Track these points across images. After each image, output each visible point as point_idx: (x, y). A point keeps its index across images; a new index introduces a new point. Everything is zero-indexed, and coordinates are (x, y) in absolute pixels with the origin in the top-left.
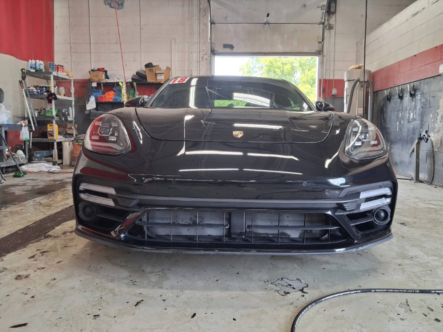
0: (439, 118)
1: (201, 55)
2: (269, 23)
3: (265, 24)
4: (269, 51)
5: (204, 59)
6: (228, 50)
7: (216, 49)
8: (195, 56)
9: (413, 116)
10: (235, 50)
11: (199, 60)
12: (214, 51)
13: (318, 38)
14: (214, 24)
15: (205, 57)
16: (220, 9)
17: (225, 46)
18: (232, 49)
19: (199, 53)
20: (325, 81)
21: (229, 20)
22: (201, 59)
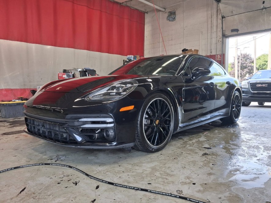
2: (265, 8)
3: (262, 9)
4: (266, 28)
5: (220, 41)
6: (235, 33)
7: (226, 34)
10: (239, 32)
11: (216, 42)
14: (225, 18)
16: (227, 7)
17: (233, 31)
18: (237, 32)
19: (217, 38)
21: (234, 13)
22: (218, 41)
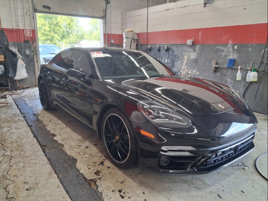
0: (184, 64)
1: (25, 11)
5: (28, 14)
6: (46, 10)
8: (20, 12)
9: (167, 61)
10: (51, 11)
11: (23, 15)
12: (36, 9)
13: (103, 8)
15: (28, 13)
17: (45, 7)
18: (49, 10)
19: (23, 9)
20: (108, 34)
22: (25, 14)
